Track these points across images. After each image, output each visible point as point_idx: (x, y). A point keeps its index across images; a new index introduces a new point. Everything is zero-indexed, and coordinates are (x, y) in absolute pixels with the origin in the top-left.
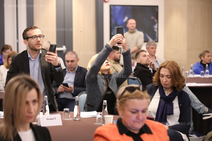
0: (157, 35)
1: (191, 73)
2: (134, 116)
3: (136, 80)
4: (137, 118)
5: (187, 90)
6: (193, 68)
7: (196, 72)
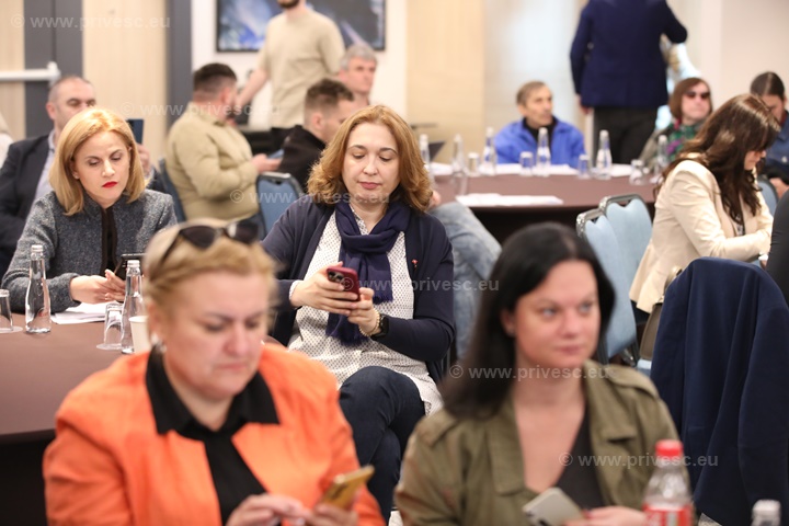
0: (380, 26)
1: (487, 159)
3: (285, 186)
4: (229, 350)
5: (465, 221)
6: (494, 142)
7: (508, 156)
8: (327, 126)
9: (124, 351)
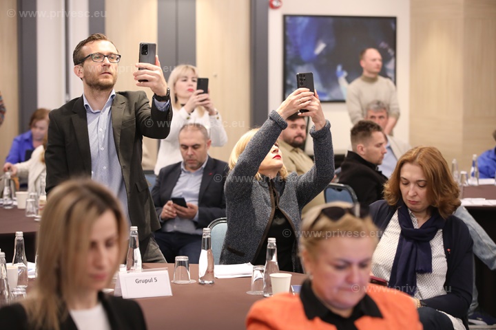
2: (341, 276)
5: (463, 215)
8: (368, 151)
9: (265, 295)
